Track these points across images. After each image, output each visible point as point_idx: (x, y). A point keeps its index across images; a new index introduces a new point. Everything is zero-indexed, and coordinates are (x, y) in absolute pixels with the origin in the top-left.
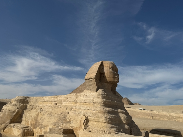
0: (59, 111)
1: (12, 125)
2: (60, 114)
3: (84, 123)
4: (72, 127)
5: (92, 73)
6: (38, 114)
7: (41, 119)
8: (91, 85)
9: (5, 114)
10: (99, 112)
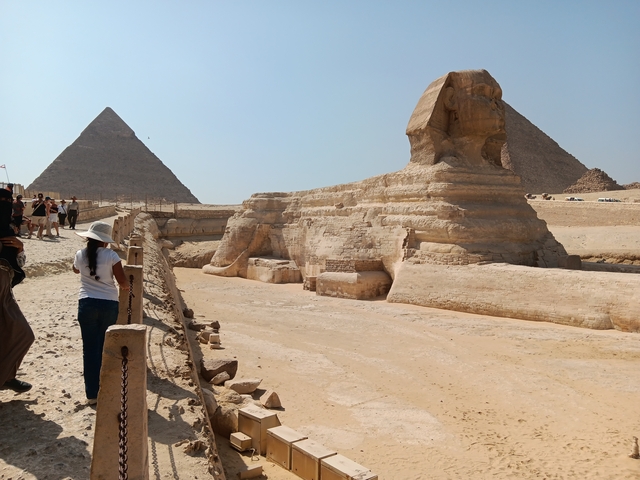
0: (349, 221)
1: (253, 259)
2: (351, 229)
3: (404, 245)
4: (380, 255)
5: (422, 113)
6: (305, 231)
7: (311, 243)
8: (422, 148)
9: (234, 236)
10: (439, 217)
